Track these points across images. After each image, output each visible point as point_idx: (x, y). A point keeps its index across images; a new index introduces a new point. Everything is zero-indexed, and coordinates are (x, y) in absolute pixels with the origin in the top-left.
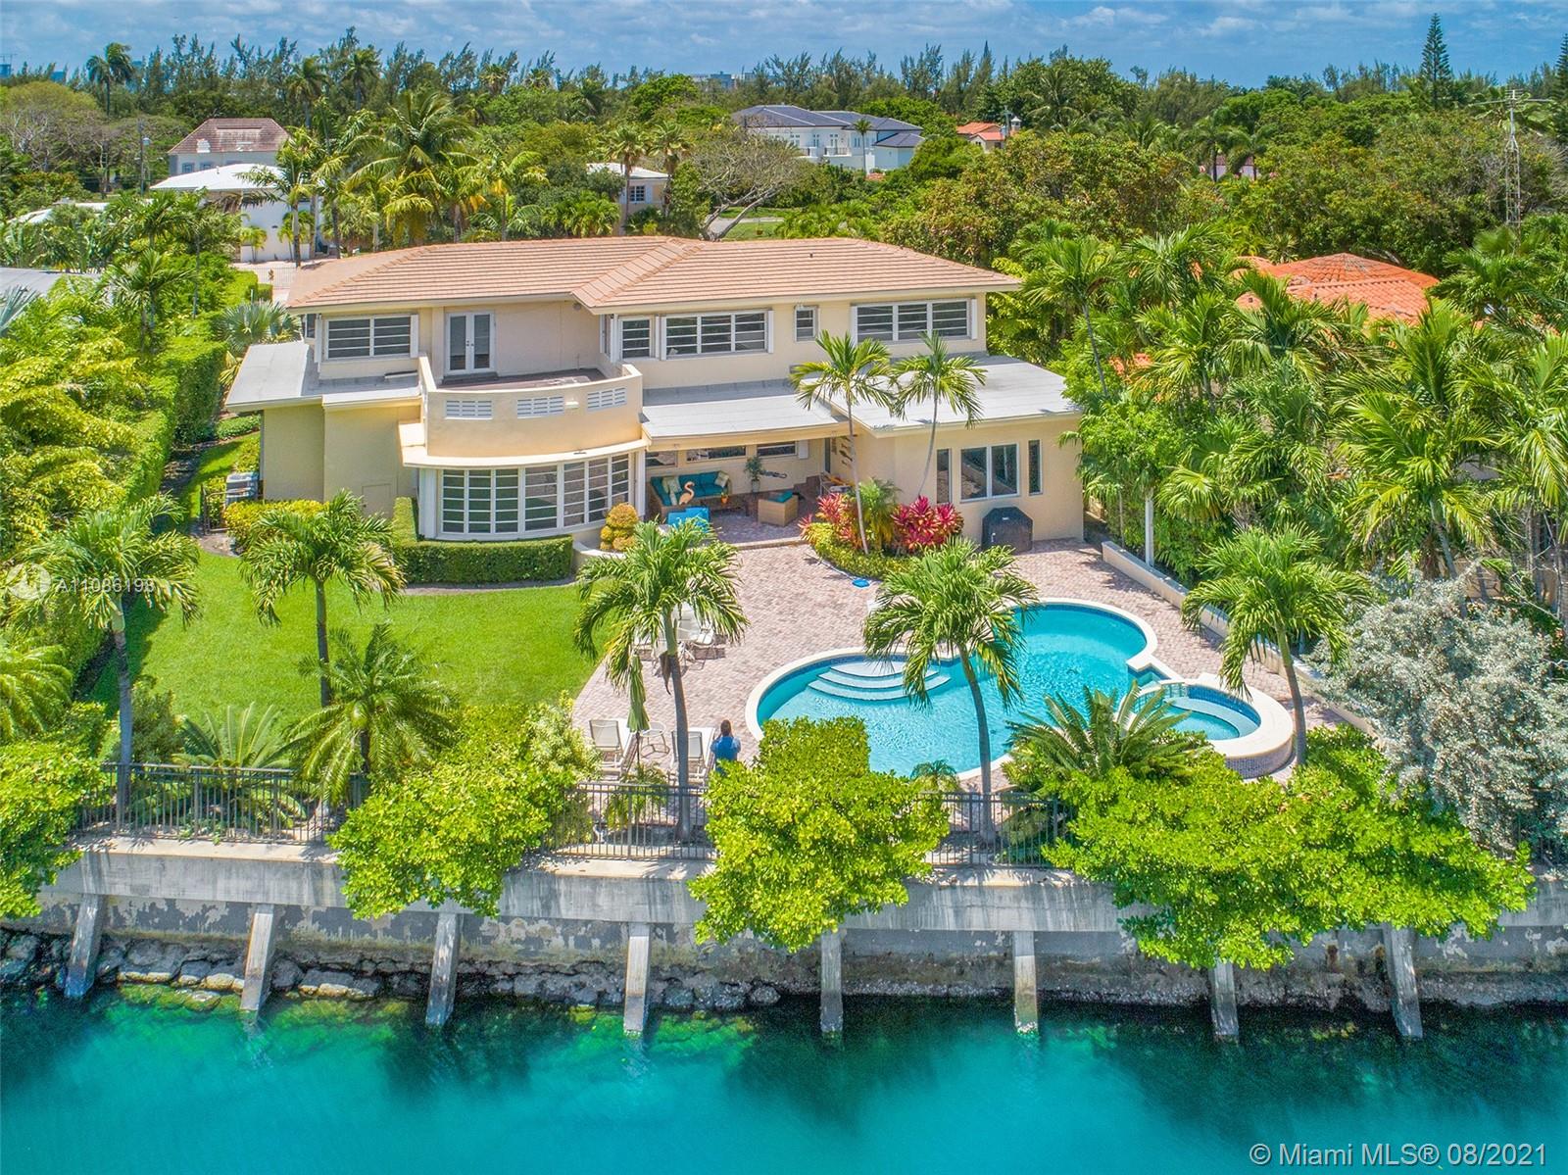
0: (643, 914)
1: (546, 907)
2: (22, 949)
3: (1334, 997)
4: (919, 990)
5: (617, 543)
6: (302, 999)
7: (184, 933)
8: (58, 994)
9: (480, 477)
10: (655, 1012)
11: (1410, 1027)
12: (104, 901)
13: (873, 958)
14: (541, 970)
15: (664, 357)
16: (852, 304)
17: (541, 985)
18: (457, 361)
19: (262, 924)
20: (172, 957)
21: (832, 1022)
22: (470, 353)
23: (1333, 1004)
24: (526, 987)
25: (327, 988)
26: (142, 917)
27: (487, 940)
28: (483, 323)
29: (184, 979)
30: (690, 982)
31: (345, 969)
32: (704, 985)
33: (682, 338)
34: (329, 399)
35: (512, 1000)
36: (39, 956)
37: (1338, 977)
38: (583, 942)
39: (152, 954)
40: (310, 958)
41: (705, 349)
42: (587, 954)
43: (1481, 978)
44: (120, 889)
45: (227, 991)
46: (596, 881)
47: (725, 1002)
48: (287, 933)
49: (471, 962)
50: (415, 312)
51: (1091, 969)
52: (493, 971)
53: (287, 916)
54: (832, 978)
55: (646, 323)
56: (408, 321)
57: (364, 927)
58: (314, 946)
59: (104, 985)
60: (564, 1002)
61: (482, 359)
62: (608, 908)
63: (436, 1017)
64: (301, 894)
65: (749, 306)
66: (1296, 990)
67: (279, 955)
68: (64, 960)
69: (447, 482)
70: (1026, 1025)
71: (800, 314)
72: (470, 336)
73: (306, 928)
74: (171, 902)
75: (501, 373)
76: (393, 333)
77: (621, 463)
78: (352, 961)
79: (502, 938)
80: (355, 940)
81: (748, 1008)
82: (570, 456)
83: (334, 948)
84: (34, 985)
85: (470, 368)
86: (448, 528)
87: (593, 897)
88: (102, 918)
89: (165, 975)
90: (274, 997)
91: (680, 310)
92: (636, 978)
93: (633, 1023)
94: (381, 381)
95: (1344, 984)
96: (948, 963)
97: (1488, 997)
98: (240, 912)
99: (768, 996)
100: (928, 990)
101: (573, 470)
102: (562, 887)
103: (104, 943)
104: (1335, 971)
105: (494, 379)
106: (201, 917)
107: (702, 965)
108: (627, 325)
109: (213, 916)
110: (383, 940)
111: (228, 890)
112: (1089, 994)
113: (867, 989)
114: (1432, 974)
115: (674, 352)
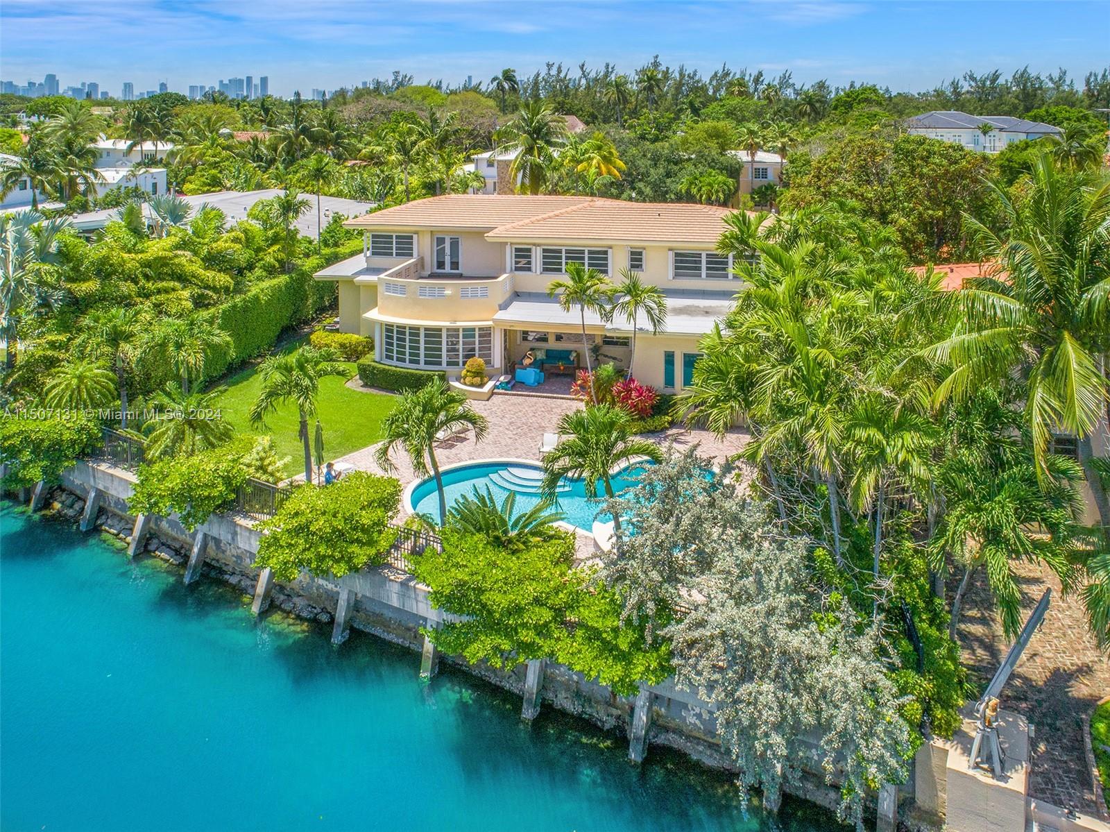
1: (234, 539)
3: (610, 723)
4: (395, 640)
6: (155, 557)
9: (401, 329)
11: (634, 754)
12: (97, 491)
13: (374, 613)
14: (242, 574)
15: (538, 272)
16: (670, 250)
17: (240, 581)
18: (441, 265)
21: (337, 639)
22: (447, 260)
23: (607, 726)
24: (233, 580)
25: (164, 555)
27: (223, 552)
28: (455, 244)
29: (121, 535)
30: (295, 599)
31: (173, 549)
32: (299, 602)
33: (552, 261)
34: (360, 278)
35: (225, 584)
36: (82, 510)
37: (615, 712)
39: (116, 521)
43: (711, 745)
44: (102, 487)
47: (304, 614)
48: (158, 525)
49: (218, 561)
50: (416, 233)
52: (225, 568)
54: (341, 615)
56: (411, 238)
57: (183, 532)
58: (166, 535)
59: (95, 530)
60: (243, 591)
61: (455, 265)
63: (186, 579)
65: (598, 245)
66: (588, 710)
67: (155, 535)
69: (387, 330)
70: (425, 675)
71: (632, 253)
72: (448, 251)
73: (165, 526)
74: (119, 498)
75: (465, 274)
76: (404, 244)
77: (486, 333)
78: (177, 546)
79: (228, 553)
80: (180, 538)
81: (313, 620)
82: (448, 324)
83: (174, 539)
84: (74, 522)
85: (448, 269)
86: (386, 357)
87: (249, 539)
88: (97, 497)
89: (115, 532)
93: (255, 607)
95: (618, 717)
96: (409, 629)
97: (708, 760)
99: (325, 618)
100: (400, 641)
101: (453, 332)
102: (238, 529)
103: (101, 511)
104: (613, 706)
105: (460, 277)
107: (301, 592)
108: (517, 250)
110: (189, 540)
112: (476, 672)
113: (373, 631)
114: (679, 732)
115: (545, 270)
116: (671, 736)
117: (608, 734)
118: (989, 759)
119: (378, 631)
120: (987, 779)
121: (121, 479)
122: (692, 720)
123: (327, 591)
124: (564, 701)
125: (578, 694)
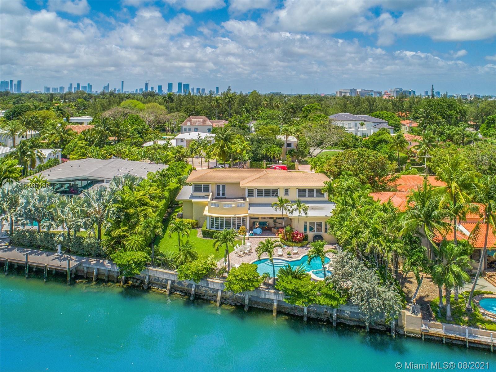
0: (220, 288)
1: (207, 285)
2: (139, 282)
3: (325, 319)
4: (261, 307)
5: (241, 233)
6: (174, 294)
7: (160, 283)
8: (143, 288)
9: (217, 218)
10: (221, 304)
11: (334, 324)
12: (149, 276)
13: (254, 301)
14: (207, 295)
15: (256, 197)
16: (297, 189)
17: (207, 297)
18: (218, 194)
19: (170, 282)
20: (158, 286)
21: (246, 309)
22: (221, 192)
23: (325, 320)
24: (205, 298)
25: (178, 293)
26: (154, 280)
27: (200, 290)
28: (223, 186)
29: (160, 289)
30: (228, 300)
31: (181, 291)
32: (230, 301)
33: (260, 193)
34: (194, 200)
35: (203, 299)
36: (141, 283)
37: (326, 316)
38: (213, 292)
39: (155, 285)
40: (176, 289)
41: (265, 196)
42: (214, 294)
43: (351, 320)
44: (151, 275)
45: (165, 291)
46: (214, 282)
47: (232, 304)
48: (173, 285)
49: (197, 293)
50: (211, 184)
51: (287, 308)
52: (201, 294)
53: (173, 282)
54: (247, 302)
55: (253, 190)
56: (209, 185)
57: (183, 285)
58: (177, 287)
59: (149, 288)
60: (210, 300)
61: (223, 194)
62: (216, 287)
63: (192, 299)
64: (175, 279)
65: (275, 188)
66: (320, 317)
67: (171, 288)
68: (144, 284)
69: (211, 218)
70: (275, 314)
71: (285, 190)
72: (221, 189)
73: (176, 284)
74: (158, 278)
75: (227, 197)
76: (206, 187)
77: (244, 218)
78: (182, 290)
79: (202, 290)
80: (182, 287)
81: (236, 305)
82: (233, 216)
83: (180, 288)
84: (140, 287)
85: (221, 196)
86: (211, 227)
87: (213, 285)
88: (149, 278)
89: (157, 288)
90: (171, 293)
91: (260, 188)
92: (219, 298)
93: (218, 304)
94: (203, 197)
95: (327, 317)
96: (265, 304)
97: (351, 323)
98: (167, 280)
99: (239, 304)
100: (263, 307)
101: (234, 219)
102: (209, 282)
103: (149, 283)
104: (326, 315)
105: (225, 198)
106: (162, 281)
107: (230, 298)
108: (249, 190)
109: (164, 281)
110: (186, 288)
111: (165, 277)
112: (287, 312)
113: (254, 306)
114: (343, 318)
115: (258, 196)
116: (341, 320)
117: (325, 322)
118: (414, 312)
119: (256, 306)
120: (414, 316)
121: (160, 272)
122: (346, 315)
123: (238, 297)
124: (313, 316)
125: (316, 313)
